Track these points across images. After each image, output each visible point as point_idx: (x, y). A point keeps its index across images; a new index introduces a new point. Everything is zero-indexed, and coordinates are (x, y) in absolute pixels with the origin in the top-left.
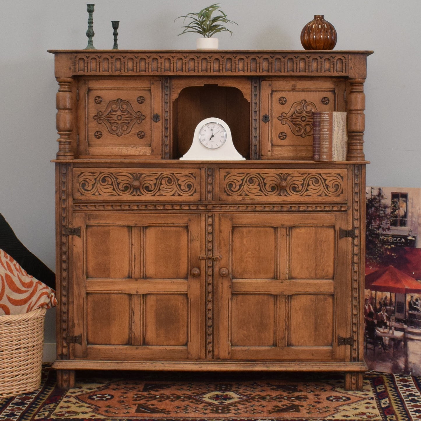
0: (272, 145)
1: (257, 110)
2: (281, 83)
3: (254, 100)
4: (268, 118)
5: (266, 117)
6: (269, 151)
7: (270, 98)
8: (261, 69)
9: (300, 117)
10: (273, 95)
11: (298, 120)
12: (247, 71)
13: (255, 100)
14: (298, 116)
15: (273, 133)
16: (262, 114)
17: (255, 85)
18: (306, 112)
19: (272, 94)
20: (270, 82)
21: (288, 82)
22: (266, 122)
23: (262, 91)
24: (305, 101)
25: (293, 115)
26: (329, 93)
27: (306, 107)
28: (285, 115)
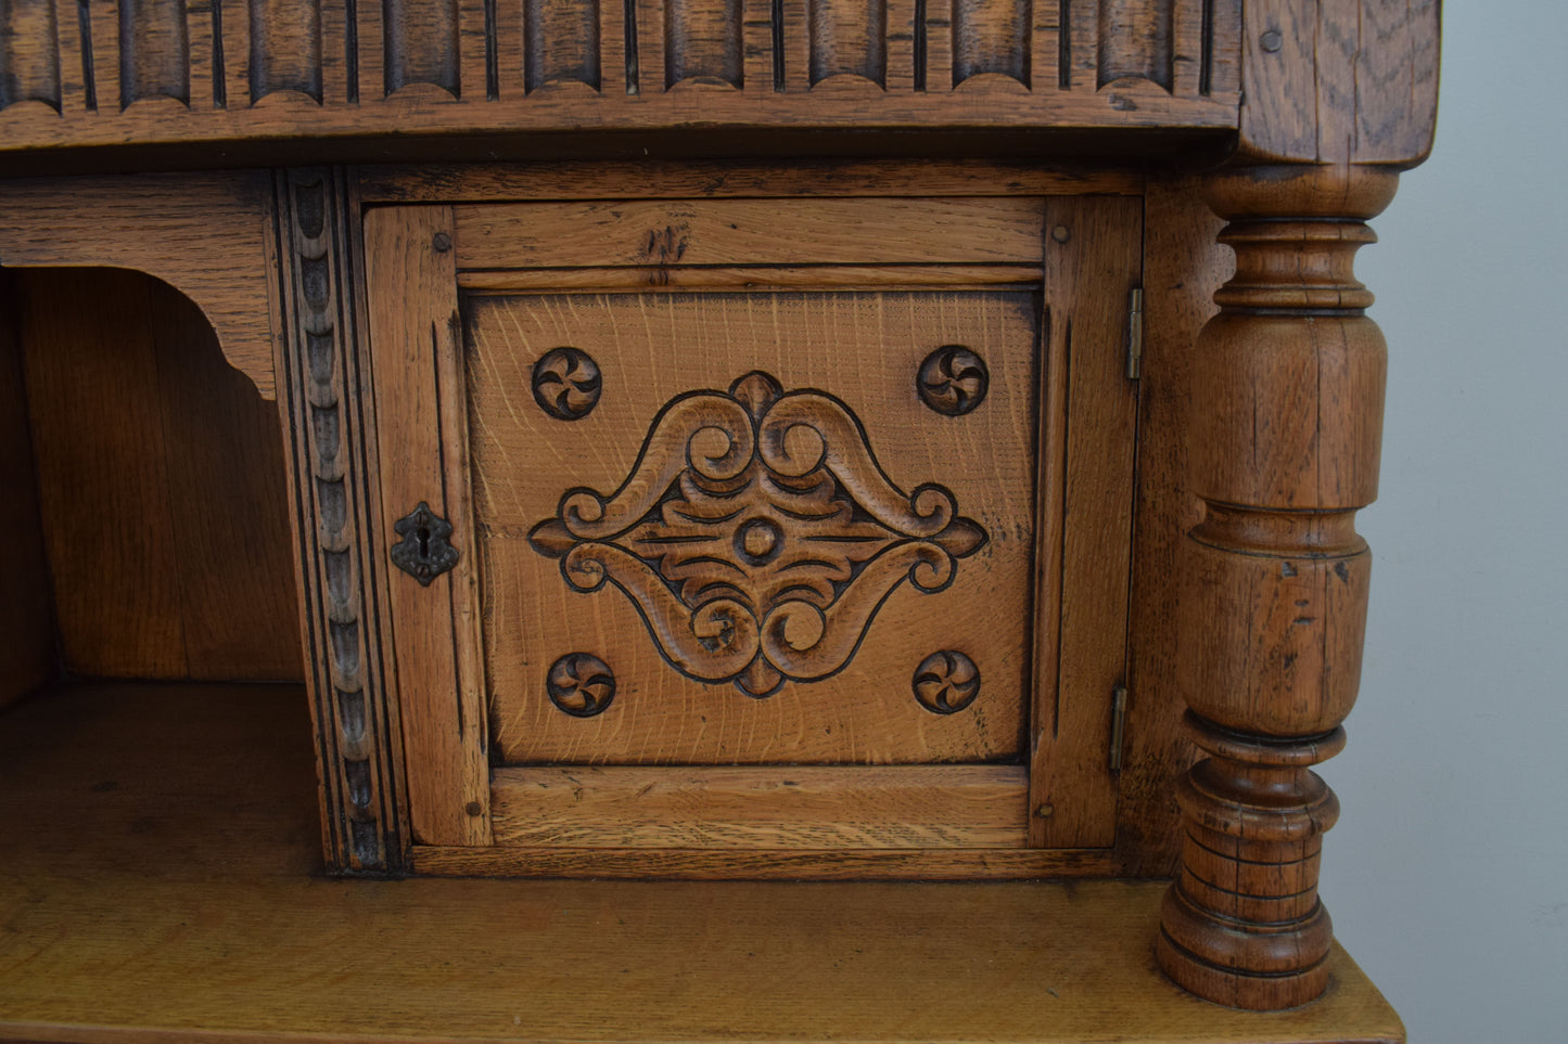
0: (498, 758)
1: (341, 467)
2: (540, 221)
3: (311, 385)
4: (447, 535)
5: (424, 534)
6: (473, 810)
7: (448, 364)
8: (235, 63)
9: (730, 528)
10: (483, 338)
11: (709, 548)
12: (91, 104)
13: (323, 381)
14: (709, 521)
15: (496, 663)
16: (390, 507)
17: (311, 247)
18: (780, 481)
19: (464, 324)
20: (442, 219)
21: (604, 212)
22: (427, 579)
23: (379, 302)
24: (772, 382)
25: (667, 509)
26: (982, 307)
27: (778, 436)
28: (589, 507)
